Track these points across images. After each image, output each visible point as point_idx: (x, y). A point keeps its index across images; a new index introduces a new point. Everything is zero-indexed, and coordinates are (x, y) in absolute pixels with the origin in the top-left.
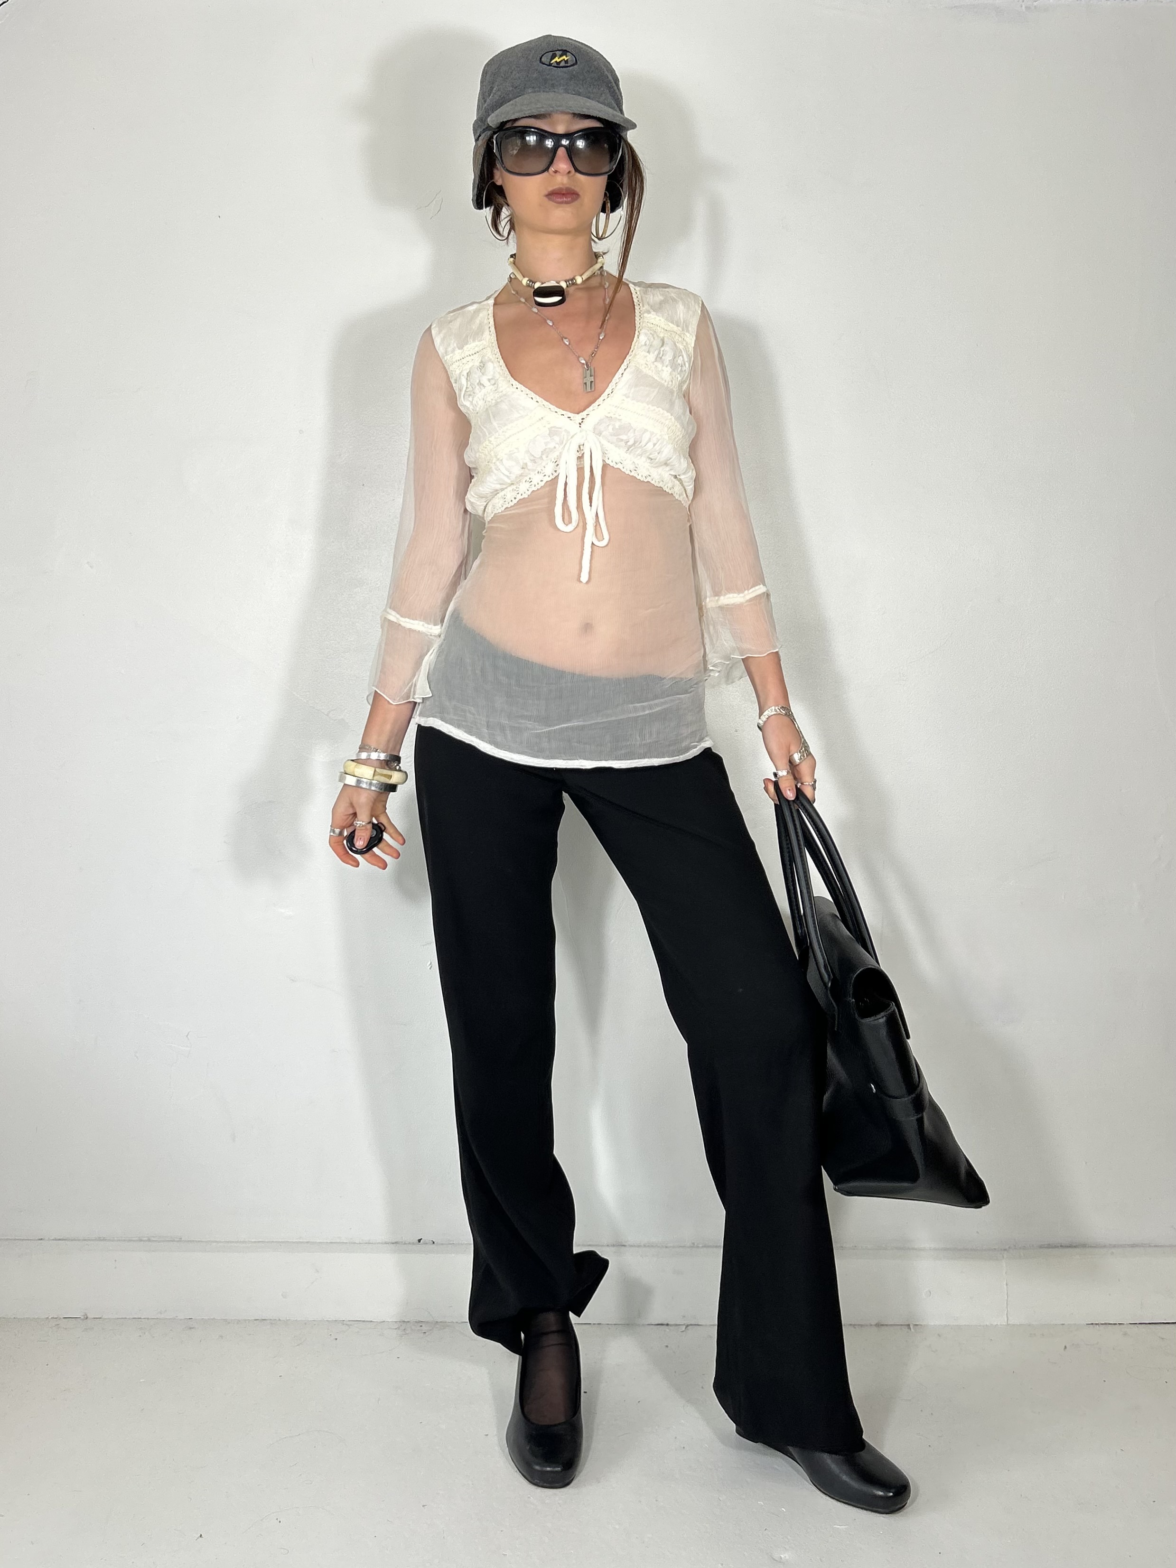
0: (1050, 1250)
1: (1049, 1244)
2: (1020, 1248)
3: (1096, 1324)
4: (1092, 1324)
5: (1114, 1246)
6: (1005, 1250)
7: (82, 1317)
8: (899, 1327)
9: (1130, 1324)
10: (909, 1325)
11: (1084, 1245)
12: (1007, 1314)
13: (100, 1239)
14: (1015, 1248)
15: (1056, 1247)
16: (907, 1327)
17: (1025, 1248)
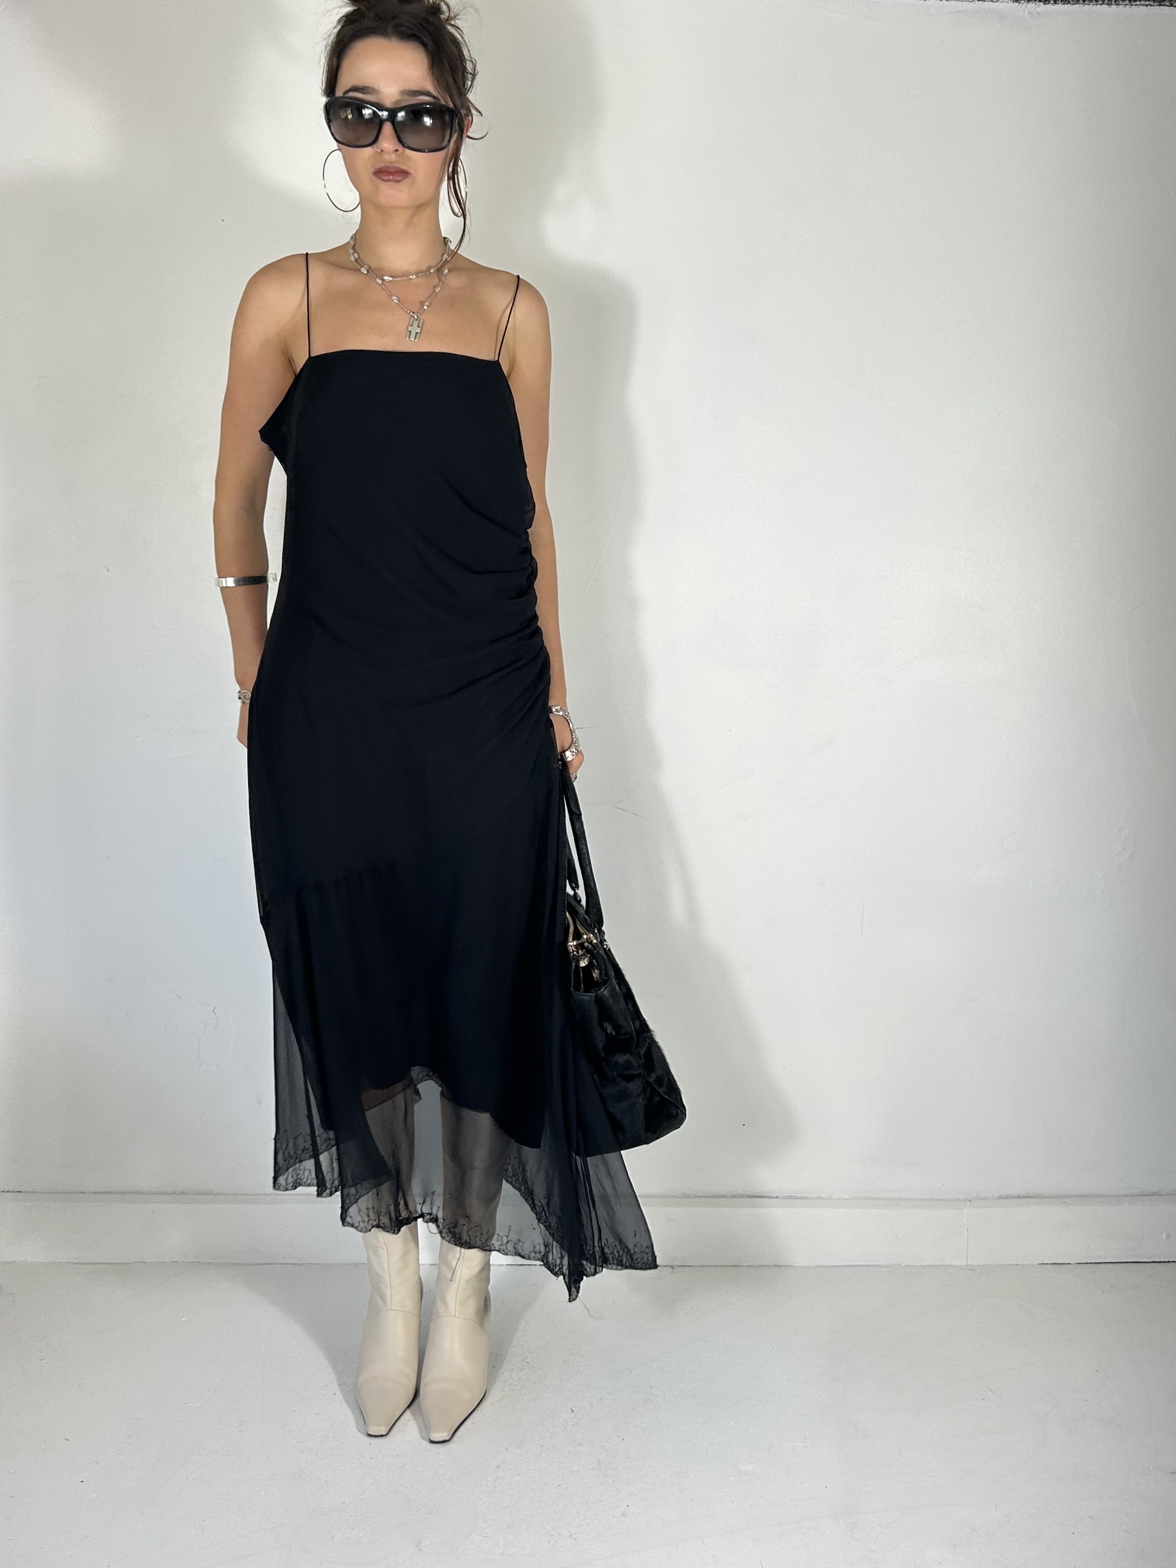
0: (1007, 1201)
2: (982, 1199)
3: (1046, 1264)
4: (1043, 1264)
5: (1067, 1197)
6: (968, 1200)
9: (1077, 1263)
11: (1039, 1195)
12: (967, 1257)
14: (976, 1199)
15: (1014, 1197)
17: (985, 1198)
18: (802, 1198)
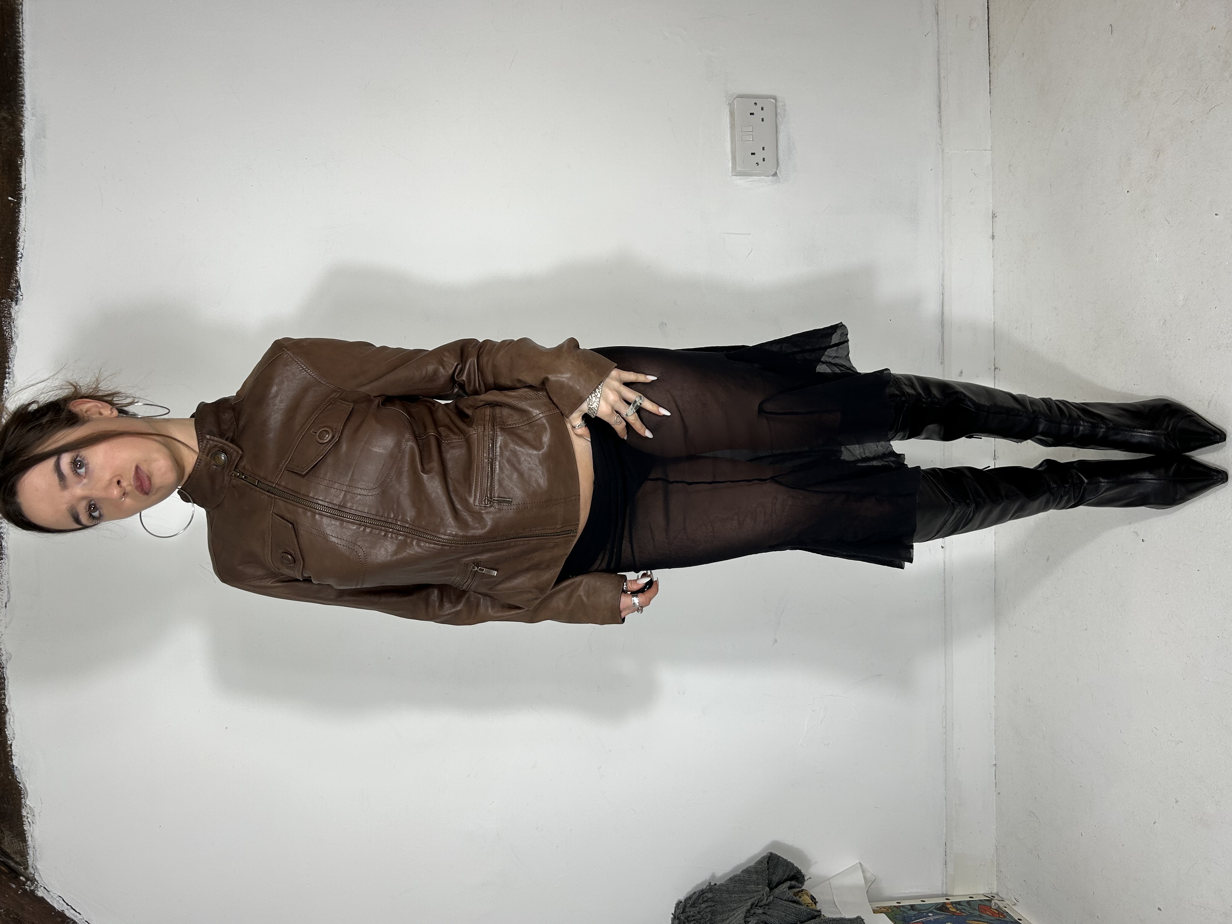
1: (938, 121)
8: (994, 223)
10: (993, 217)
13: (945, 760)
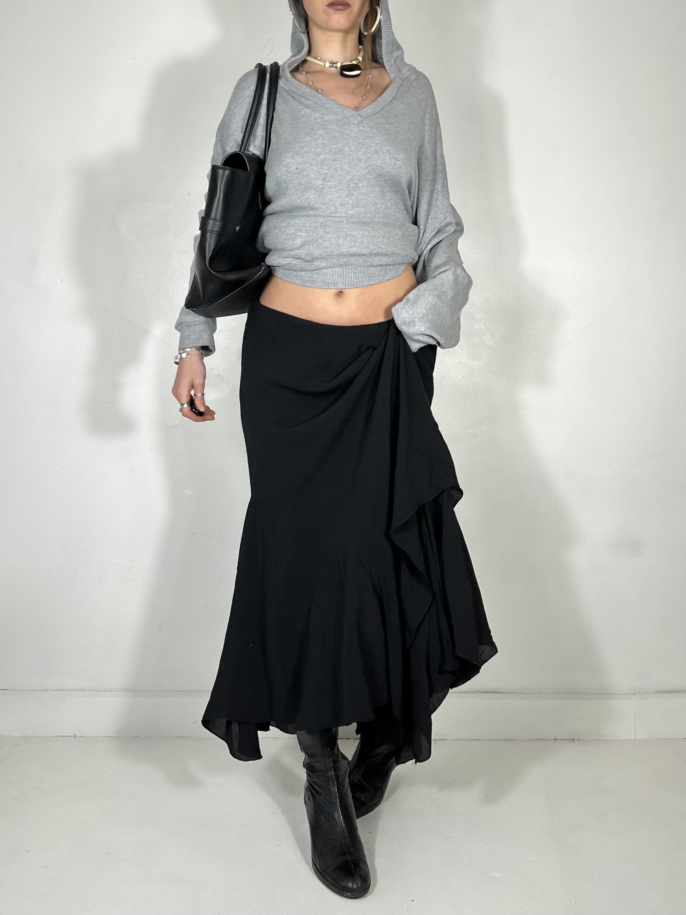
0: (662, 694)
1: (661, 691)
2: (643, 693)
6: (634, 694)
7: (73, 736)
8: (568, 740)
10: (574, 740)
12: (635, 733)
13: (81, 690)
14: (639, 693)
15: (665, 692)
16: (572, 741)
17: (646, 693)
18: (521, 693)
